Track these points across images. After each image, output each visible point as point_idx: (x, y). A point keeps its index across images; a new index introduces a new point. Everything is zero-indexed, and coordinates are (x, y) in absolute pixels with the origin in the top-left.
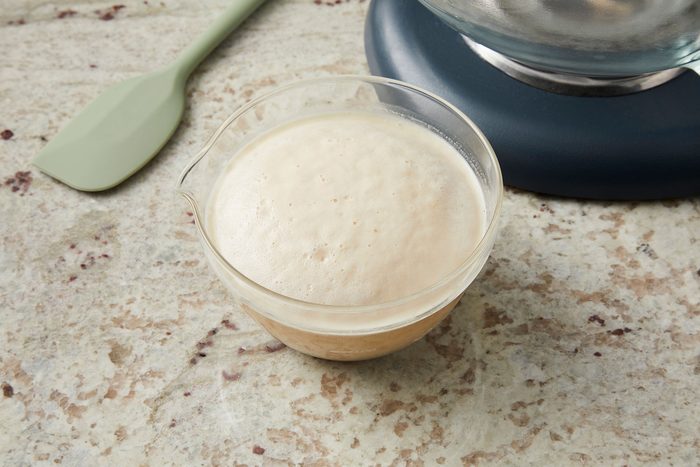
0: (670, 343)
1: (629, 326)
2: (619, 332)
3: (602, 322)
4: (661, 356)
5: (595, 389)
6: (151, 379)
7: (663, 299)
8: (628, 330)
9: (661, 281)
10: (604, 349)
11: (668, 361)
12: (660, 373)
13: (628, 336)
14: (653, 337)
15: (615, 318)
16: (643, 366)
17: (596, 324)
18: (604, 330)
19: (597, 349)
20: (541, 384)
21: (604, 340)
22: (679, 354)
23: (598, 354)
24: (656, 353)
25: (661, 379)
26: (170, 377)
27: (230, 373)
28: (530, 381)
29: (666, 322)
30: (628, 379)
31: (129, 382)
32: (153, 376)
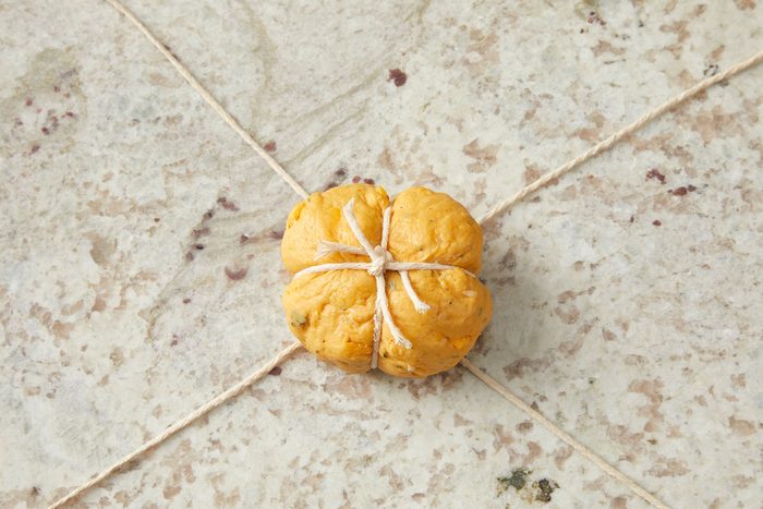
0: (740, 203)
1: (694, 183)
2: (682, 192)
3: (662, 178)
4: (730, 221)
5: (654, 270)
6: (142, 283)
7: (735, 141)
8: (692, 188)
9: (732, 117)
10: (663, 215)
11: (737, 229)
12: (728, 245)
13: (691, 196)
14: (721, 196)
15: (677, 172)
16: (708, 237)
17: (655, 182)
18: (664, 189)
19: (656, 216)
20: (592, 266)
21: (664, 203)
22: (749, 218)
23: (657, 223)
24: (724, 218)
25: (728, 253)
26: (165, 279)
27: (233, 271)
28: (580, 263)
29: (735, 175)
30: (691, 255)
31: (118, 288)
32: (145, 279)
